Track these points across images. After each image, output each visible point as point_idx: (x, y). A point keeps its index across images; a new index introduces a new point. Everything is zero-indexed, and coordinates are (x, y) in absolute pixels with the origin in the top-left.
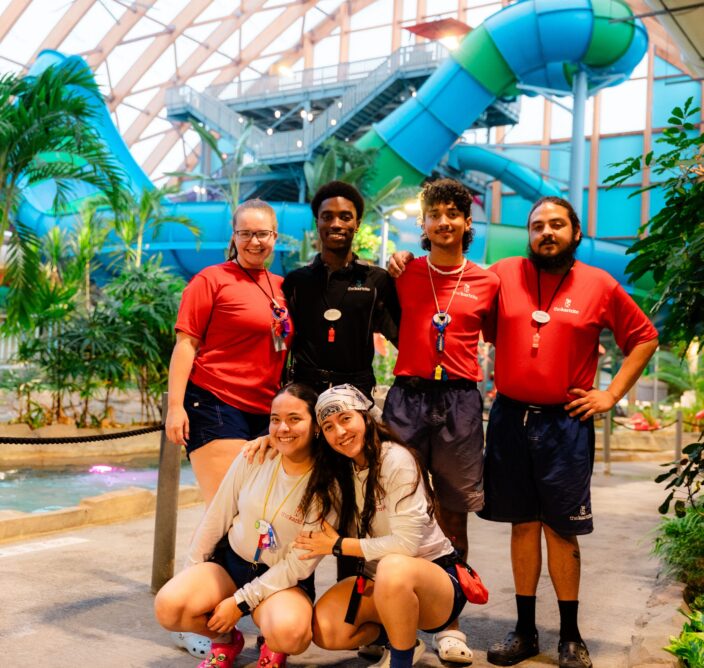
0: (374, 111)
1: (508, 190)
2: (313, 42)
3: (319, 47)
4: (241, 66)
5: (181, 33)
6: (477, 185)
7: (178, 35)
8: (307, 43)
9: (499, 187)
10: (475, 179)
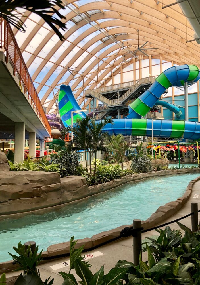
0: (136, 93)
1: (165, 108)
2: (114, 76)
3: (116, 77)
4: (98, 83)
5: (85, 76)
6: (159, 108)
7: (84, 77)
8: (113, 76)
9: (163, 108)
10: (158, 107)
